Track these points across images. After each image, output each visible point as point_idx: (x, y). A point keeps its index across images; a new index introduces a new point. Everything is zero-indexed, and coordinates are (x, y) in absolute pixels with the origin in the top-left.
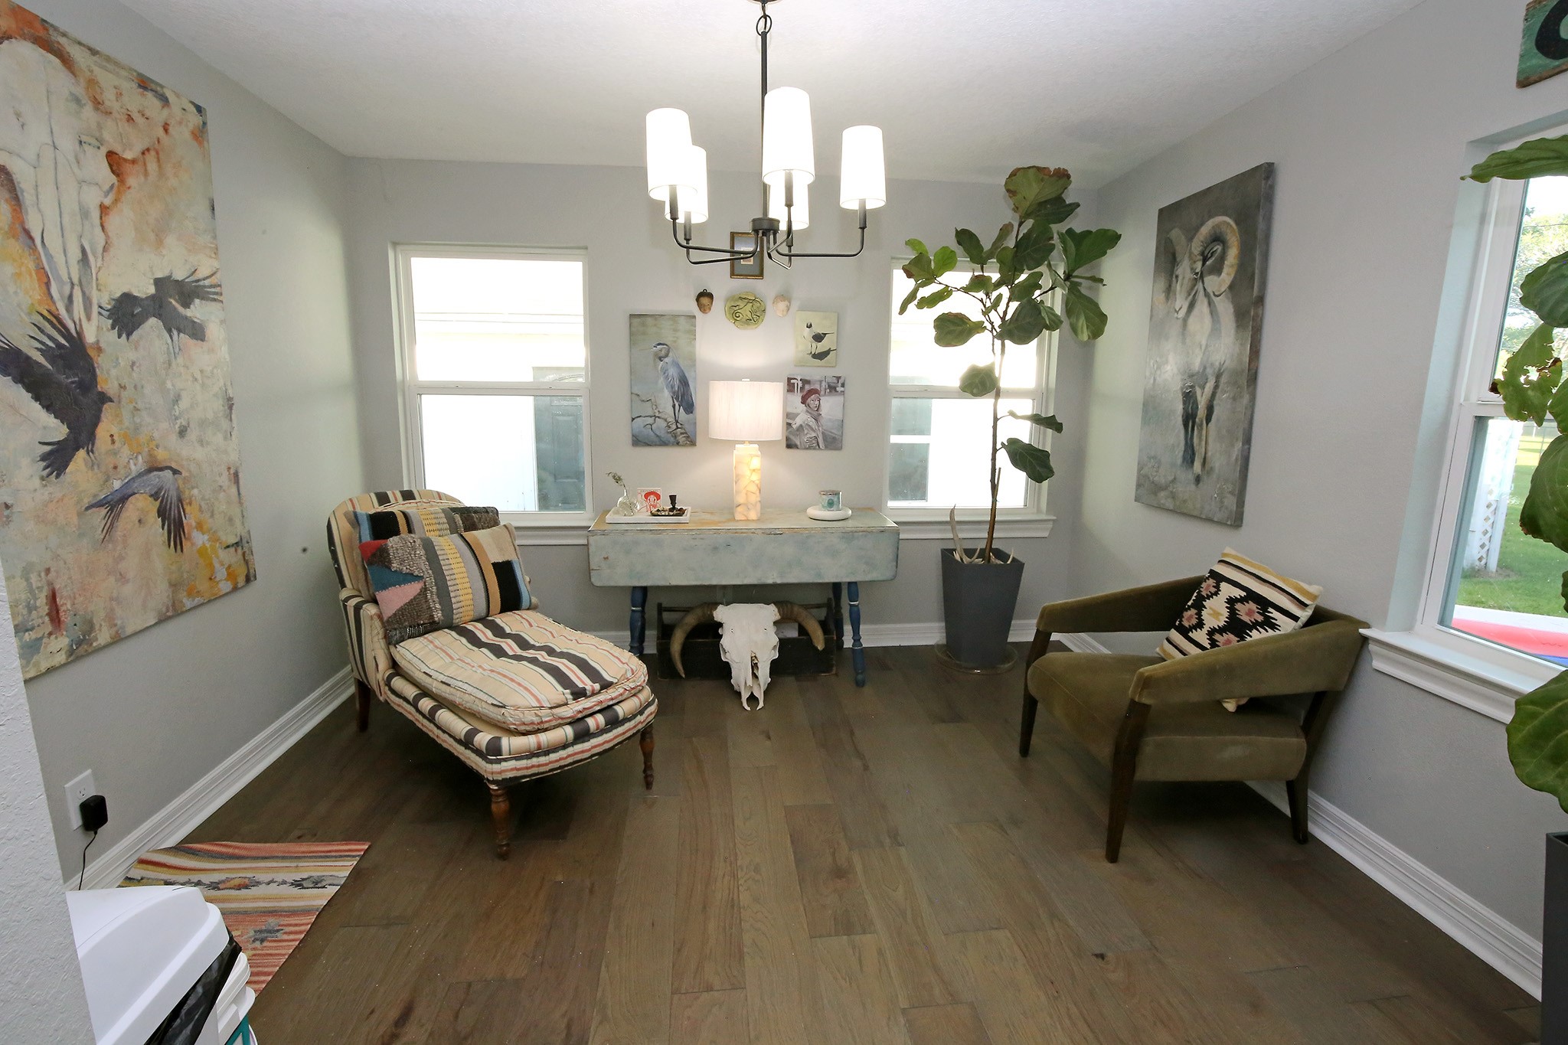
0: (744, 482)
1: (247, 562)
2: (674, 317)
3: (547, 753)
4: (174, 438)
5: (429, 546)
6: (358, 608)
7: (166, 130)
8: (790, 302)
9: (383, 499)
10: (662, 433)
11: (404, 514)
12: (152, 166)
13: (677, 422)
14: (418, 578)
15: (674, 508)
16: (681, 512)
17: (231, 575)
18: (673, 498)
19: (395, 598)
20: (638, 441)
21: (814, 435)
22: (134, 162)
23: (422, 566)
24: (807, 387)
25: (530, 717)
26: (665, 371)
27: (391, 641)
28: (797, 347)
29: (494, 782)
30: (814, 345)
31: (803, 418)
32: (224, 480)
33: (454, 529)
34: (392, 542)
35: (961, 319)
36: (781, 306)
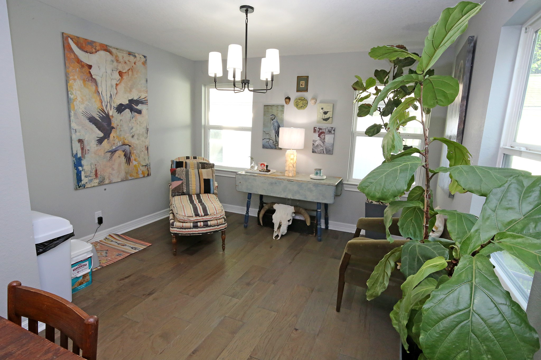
0: (288, 163)
1: (148, 171)
2: (277, 106)
4: (130, 138)
5: (188, 172)
7: (135, 64)
8: (316, 101)
9: (188, 158)
10: (272, 145)
11: (186, 163)
12: (130, 73)
13: (276, 141)
14: (182, 180)
15: (267, 169)
16: (269, 171)
17: (143, 173)
18: (267, 166)
19: (176, 184)
20: (264, 147)
21: (322, 148)
22: (125, 73)
24: (321, 131)
26: (273, 124)
27: (173, 196)
28: (318, 116)
29: (172, 233)
30: (324, 116)
31: (318, 142)
32: (144, 149)
33: (197, 168)
34: (179, 169)
35: (369, 106)
36: (313, 101)
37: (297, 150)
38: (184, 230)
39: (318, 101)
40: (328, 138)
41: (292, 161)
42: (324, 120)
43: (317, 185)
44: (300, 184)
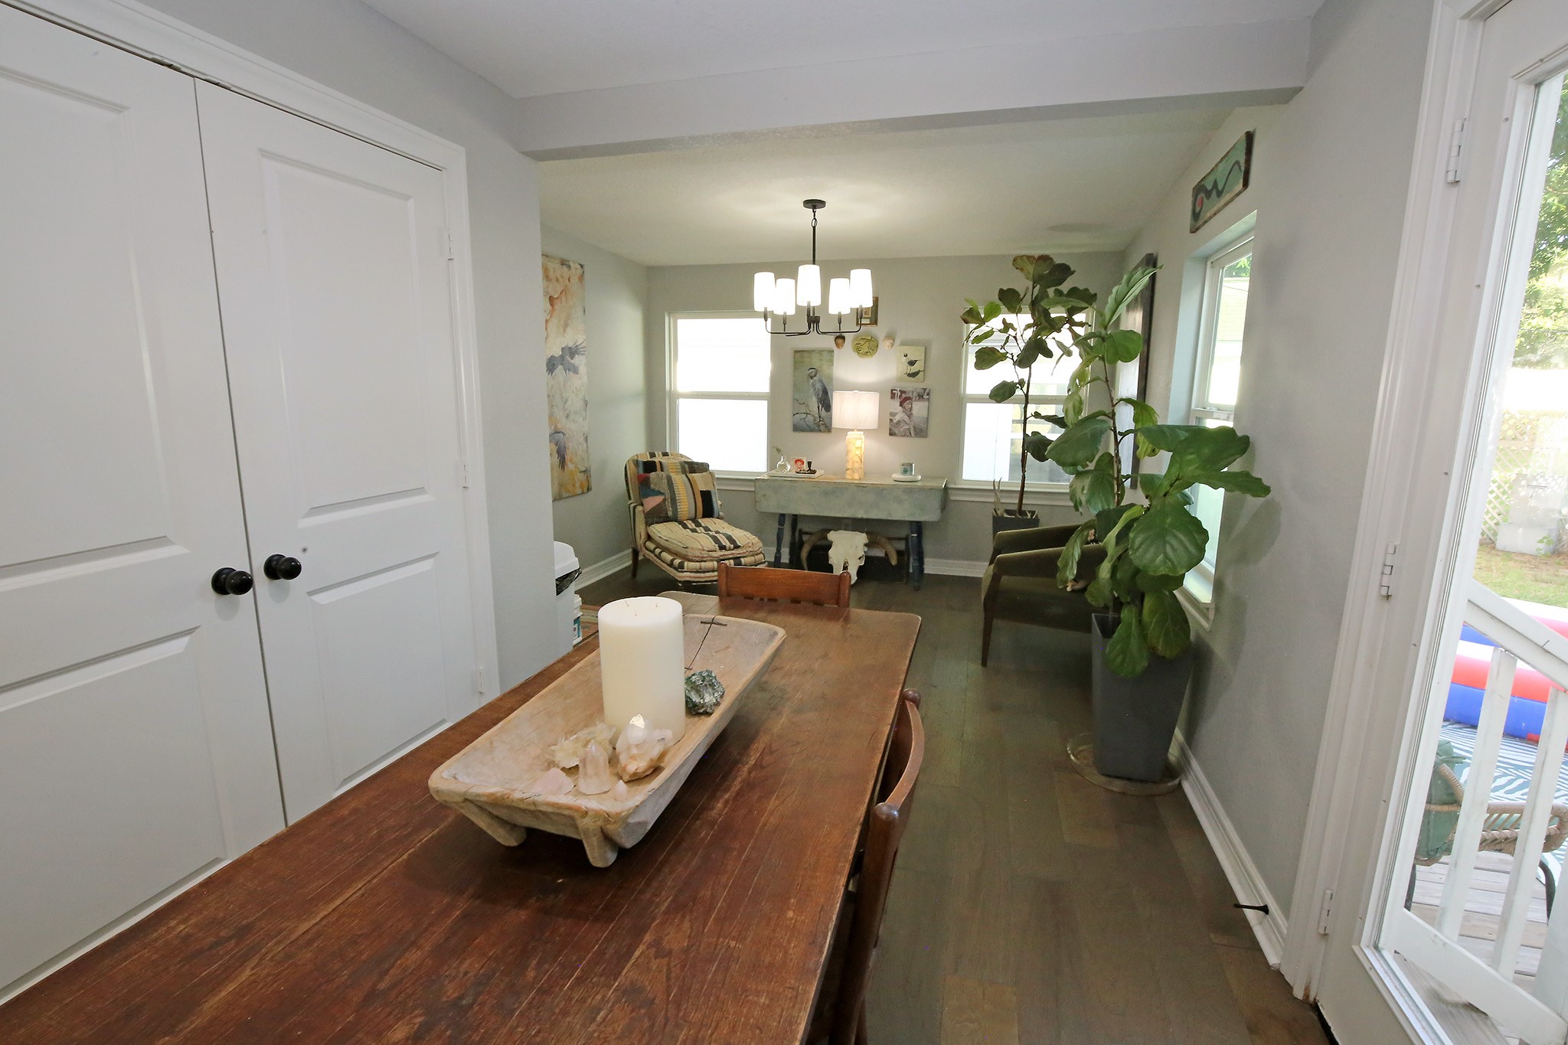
0: (851, 455)
1: (588, 481)
2: (821, 352)
3: (704, 572)
4: (564, 418)
5: (669, 479)
6: (635, 508)
7: (569, 281)
8: (894, 341)
9: (653, 455)
10: (811, 424)
11: (660, 463)
12: (563, 298)
13: (820, 417)
14: (662, 494)
15: (810, 469)
16: (814, 472)
17: (581, 486)
18: (809, 464)
19: (652, 502)
20: (797, 428)
21: (908, 427)
22: (557, 298)
23: (664, 488)
24: (904, 396)
25: (698, 553)
26: (814, 385)
27: (648, 524)
28: (898, 369)
29: (680, 582)
30: (909, 367)
31: (900, 415)
32: (582, 440)
33: (684, 472)
34: (652, 475)
35: (993, 350)
36: (888, 343)
37: (867, 432)
38: (702, 575)
39: (898, 341)
40: (919, 408)
41: (858, 452)
42: (910, 375)
43: (910, 490)
44: (880, 491)
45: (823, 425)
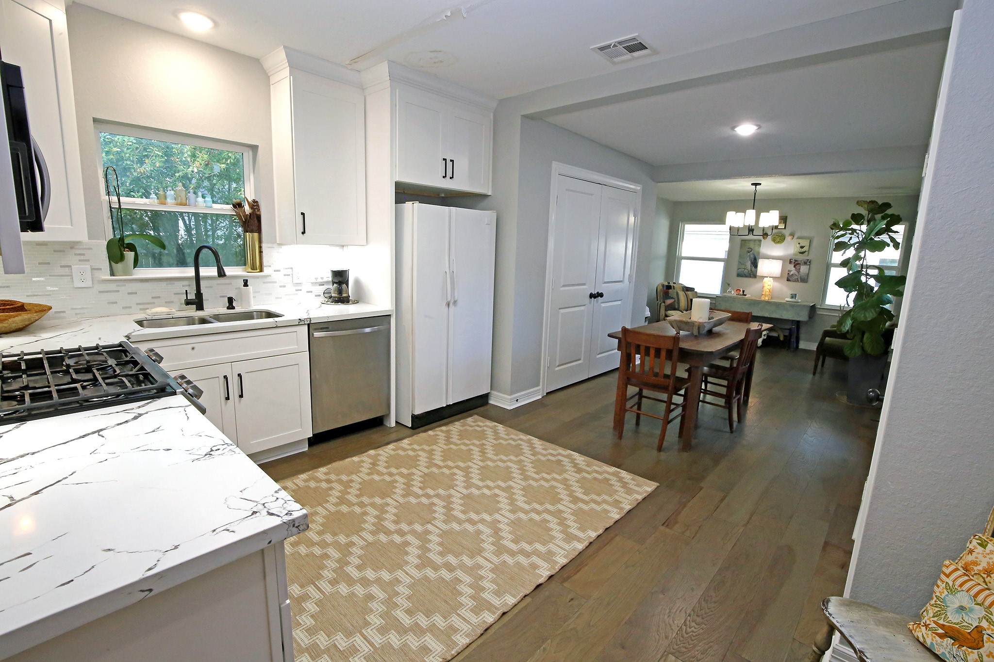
0: (765, 288)
2: (755, 240)
5: (677, 293)
6: (660, 304)
9: (669, 283)
10: (746, 274)
11: (674, 286)
13: (751, 270)
14: (674, 298)
15: (743, 294)
16: (746, 295)
18: (743, 291)
19: (669, 302)
20: (739, 275)
21: (797, 277)
23: (675, 296)
24: (796, 262)
26: (749, 256)
27: (666, 310)
28: (794, 250)
30: (800, 250)
31: (793, 271)
33: (683, 291)
34: (670, 290)
35: (844, 243)
36: (790, 237)
37: (774, 278)
39: (795, 237)
40: (804, 269)
41: (769, 287)
42: (800, 253)
43: (793, 306)
44: (778, 305)
45: (753, 275)
